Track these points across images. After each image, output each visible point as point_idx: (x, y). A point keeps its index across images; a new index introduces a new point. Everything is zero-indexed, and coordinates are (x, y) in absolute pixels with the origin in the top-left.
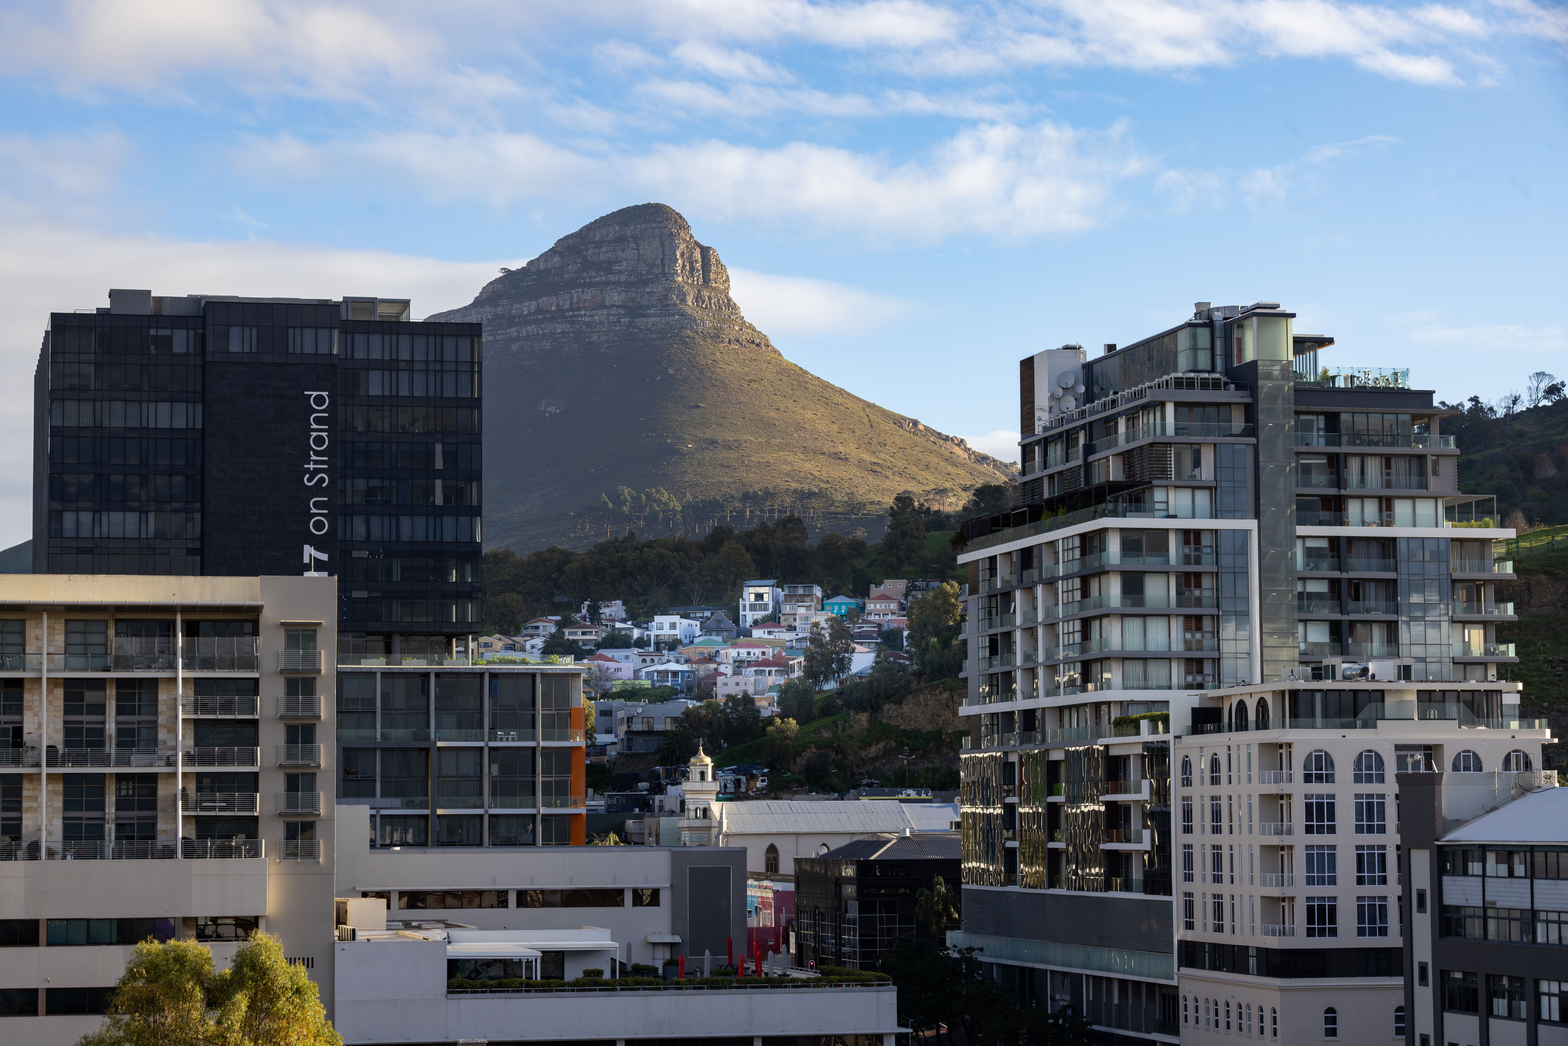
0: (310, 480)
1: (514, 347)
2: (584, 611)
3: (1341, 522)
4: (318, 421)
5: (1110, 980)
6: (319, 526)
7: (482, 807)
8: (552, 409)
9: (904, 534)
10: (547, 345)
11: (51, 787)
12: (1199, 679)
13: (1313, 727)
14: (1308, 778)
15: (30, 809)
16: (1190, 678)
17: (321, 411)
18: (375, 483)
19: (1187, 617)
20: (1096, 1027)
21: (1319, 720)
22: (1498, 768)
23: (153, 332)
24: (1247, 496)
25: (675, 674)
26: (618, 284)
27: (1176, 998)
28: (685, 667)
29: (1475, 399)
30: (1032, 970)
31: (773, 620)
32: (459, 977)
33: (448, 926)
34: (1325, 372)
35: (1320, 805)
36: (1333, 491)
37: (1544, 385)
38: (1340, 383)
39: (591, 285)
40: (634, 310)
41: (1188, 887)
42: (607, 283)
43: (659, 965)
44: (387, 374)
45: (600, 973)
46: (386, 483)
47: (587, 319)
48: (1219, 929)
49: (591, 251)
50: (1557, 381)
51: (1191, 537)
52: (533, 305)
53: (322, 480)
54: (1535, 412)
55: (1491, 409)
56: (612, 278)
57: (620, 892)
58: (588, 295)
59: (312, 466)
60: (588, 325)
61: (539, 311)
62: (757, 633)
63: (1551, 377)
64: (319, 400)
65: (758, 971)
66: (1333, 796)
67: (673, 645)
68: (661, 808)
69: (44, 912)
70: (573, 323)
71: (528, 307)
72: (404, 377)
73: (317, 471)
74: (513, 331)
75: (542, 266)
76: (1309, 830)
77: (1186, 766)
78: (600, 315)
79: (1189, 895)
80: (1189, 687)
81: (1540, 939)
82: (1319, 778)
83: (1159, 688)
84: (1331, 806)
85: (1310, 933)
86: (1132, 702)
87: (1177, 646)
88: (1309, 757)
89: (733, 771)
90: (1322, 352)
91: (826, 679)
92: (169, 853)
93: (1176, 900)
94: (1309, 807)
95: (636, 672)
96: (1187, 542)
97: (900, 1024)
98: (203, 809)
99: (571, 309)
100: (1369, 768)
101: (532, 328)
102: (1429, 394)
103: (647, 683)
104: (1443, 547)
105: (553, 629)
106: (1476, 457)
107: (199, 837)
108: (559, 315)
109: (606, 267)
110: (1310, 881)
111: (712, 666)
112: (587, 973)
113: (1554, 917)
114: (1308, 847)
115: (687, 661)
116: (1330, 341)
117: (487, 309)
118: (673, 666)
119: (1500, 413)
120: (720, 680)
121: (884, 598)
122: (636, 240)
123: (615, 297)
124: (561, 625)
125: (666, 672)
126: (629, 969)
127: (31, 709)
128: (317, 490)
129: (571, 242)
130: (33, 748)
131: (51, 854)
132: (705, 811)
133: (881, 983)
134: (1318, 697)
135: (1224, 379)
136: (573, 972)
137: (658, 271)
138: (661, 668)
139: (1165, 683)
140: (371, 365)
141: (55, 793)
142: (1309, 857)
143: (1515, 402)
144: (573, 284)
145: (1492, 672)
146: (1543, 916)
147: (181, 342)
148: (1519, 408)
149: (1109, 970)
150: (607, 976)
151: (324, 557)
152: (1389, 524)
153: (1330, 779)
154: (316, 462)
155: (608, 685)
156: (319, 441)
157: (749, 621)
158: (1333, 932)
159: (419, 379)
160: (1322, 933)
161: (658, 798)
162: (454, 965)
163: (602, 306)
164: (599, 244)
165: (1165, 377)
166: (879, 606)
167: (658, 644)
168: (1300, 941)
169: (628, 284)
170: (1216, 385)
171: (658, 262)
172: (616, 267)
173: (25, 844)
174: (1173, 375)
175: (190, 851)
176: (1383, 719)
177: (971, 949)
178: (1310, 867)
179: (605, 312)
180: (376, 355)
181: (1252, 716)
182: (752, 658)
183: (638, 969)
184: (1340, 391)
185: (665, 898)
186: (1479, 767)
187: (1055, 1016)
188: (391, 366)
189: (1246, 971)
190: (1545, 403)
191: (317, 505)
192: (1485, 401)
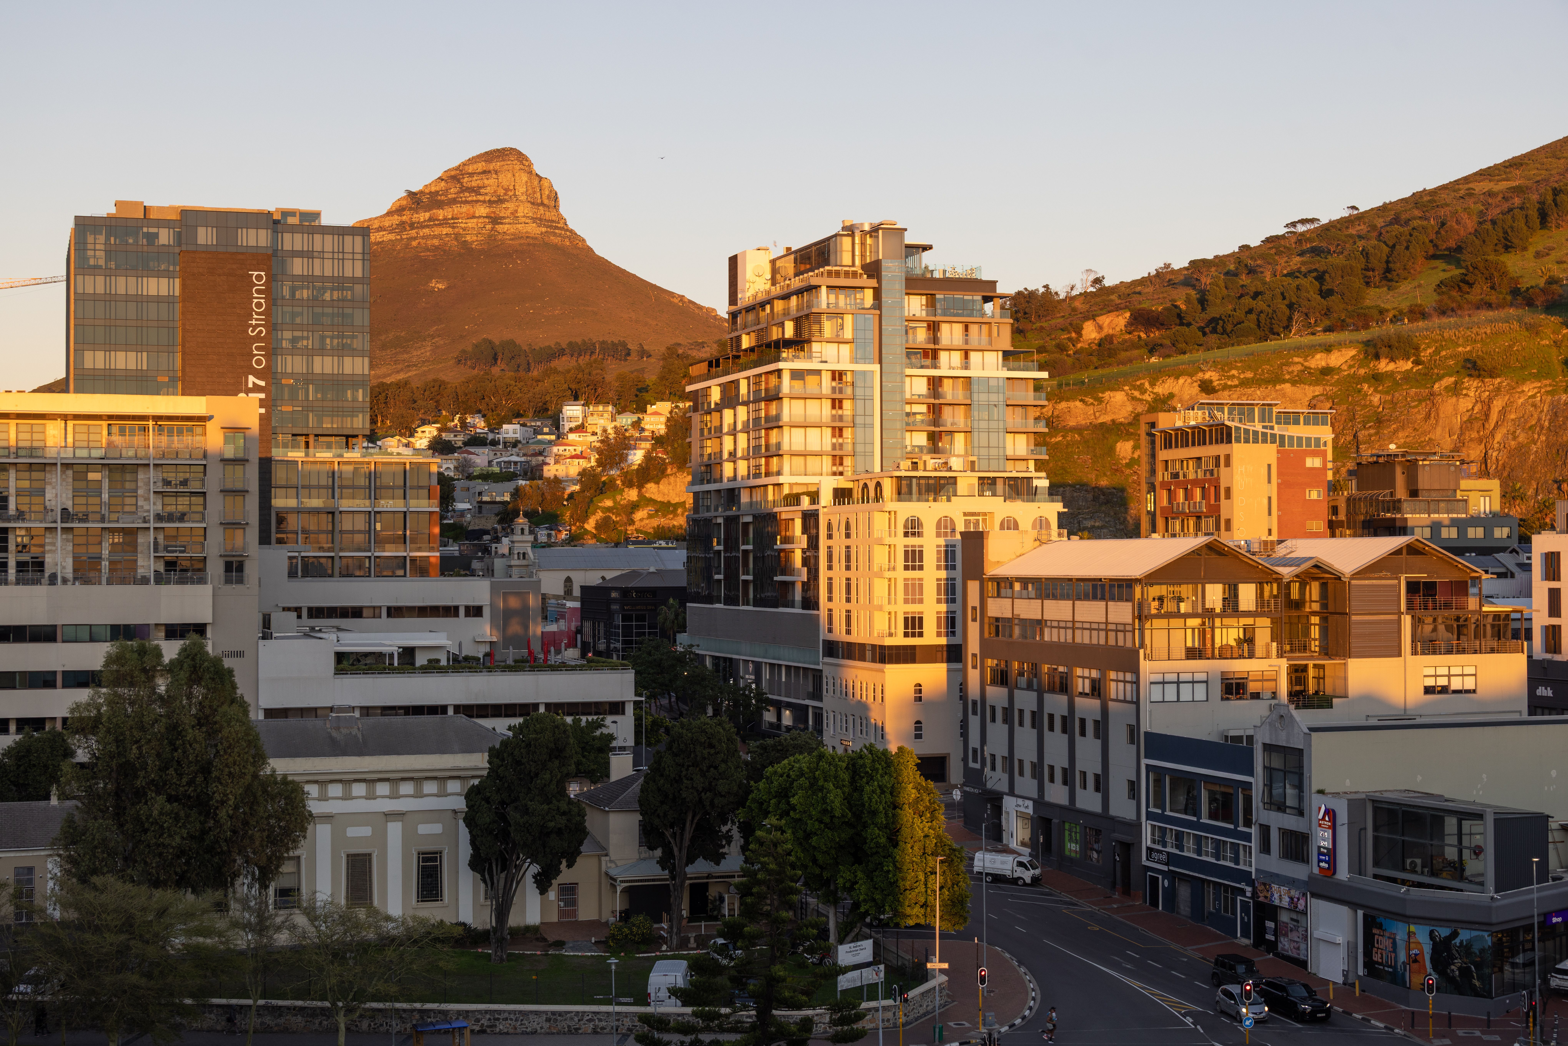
0: (253, 331)
1: (414, 243)
2: (456, 421)
3: (935, 367)
4: (258, 291)
5: (780, 666)
6: (259, 362)
7: (370, 551)
8: (440, 286)
9: (670, 371)
10: (436, 242)
11: (64, 536)
12: (841, 469)
13: (910, 501)
14: (906, 534)
15: (50, 551)
16: (835, 469)
17: (260, 285)
18: (298, 334)
19: (834, 428)
20: (770, 696)
21: (915, 496)
22: (1029, 527)
23: (145, 230)
24: (873, 349)
25: (516, 463)
26: (484, 202)
27: (821, 677)
28: (523, 459)
29: (1046, 287)
30: (731, 659)
31: (580, 429)
32: (345, 664)
33: (339, 629)
34: (926, 267)
35: (914, 552)
36: (932, 346)
37: (1092, 277)
38: (937, 275)
39: (466, 202)
40: (495, 220)
41: (830, 605)
42: (477, 201)
43: (481, 656)
44: (306, 260)
45: (438, 661)
46: (305, 334)
47: (463, 225)
48: (848, 632)
49: (466, 180)
50: (1099, 275)
51: (838, 376)
52: (427, 215)
53: (261, 332)
54: (1085, 295)
55: (1056, 293)
56: (481, 198)
57: (456, 608)
58: (465, 209)
59: (254, 322)
60: (464, 229)
61: (430, 219)
62: (572, 437)
63: (1096, 272)
64: (259, 278)
65: (546, 660)
66: (922, 546)
67: (515, 443)
68: (496, 552)
69: (60, 620)
70: (453, 228)
71: (423, 216)
72: (317, 262)
73: (258, 326)
74: (413, 233)
75: (433, 189)
76: (906, 568)
77: (829, 526)
78: (472, 223)
79: (830, 610)
80: (834, 474)
81: (1047, 638)
82: (914, 534)
83: (814, 475)
84: (921, 552)
85: (906, 635)
86: (796, 484)
87: (828, 448)
88: (907, 520)
89: (547, 528)
90: (925, 254)
91: (611, 468)
92: (145, 581)
93: (823, 613)
94: (906, 552)
95: (490, 462)
96: (834, 379)
97: (636, 695)
98: (169, 552)
99: (453, 218)
100: (946, 527)
101: (426, 231)
102: (994, 283)
103: (497, 469)
104: (1001, 383)
105: (435, 433)
106: (1044, 324)
107: (166, 570)
108: (445, 222)
109: (476, 191)
110: (906, 601)
111: (541, 458)
112: (430, 661)
113: (1055, 624)
114: (905, 579)
115: (524, 455)
116: (930, 247)
117: (396, 217)
118: (515, 458)
119: (1062, 296)
120: (545, 468)
121: (656, 413)
122: (496, 172)
123: (482, 210)
124: (440, 430)
125: (509, 462)
126: (460, 658)
127: (50, 484)
128: (258, 338)
129: (453, 173)
130: (52, 510)
131: (65, 581)
132: (524, 554)
133: (624, 667)
134: (914, 481)
135: (860, 271)
136: (421, 660)
137: (511, 193)
138: (506, 459)
139: (819, 471)
140: (295, 254)
141: (68, 540)
142: (906, 586)
143: (1072, 289)
144: (454, 201)
145: (1032, 464)
146: (1049, 623)
147: (165, 237)
148: (1075, 293)
149: (779, 659)
150: (444, 663)
151: (262, 383)
152: (966, 368)
153: (920, 534)
154: (257, 320)
155: (471, 470)
156: (259, 305)
157: (567, 429)
158: (921, 635)
159: (328, 264)
160: (913, 635)
161: (494, 545)
162: (340, 657)
163: (474, 217)
164: (471, 175)
165: (821, 270)
166: (653, 419)
167: (505, 443)
168: (899, 640)
169: (490, 202)
170: (855, 274)
171: (511, 187)
172: (482, 191)
173: (47, 575)
174: (827, 268)
175: (159, 579)
176: (956, 495)
177: (691, 646)
178: (906, 592)
179: (475, 220)
180: (298, 247)
181: (872, 494)
182: (567, 454)
183: (467, 659)
184: (939, 280)
185: (486, 612)
186: (1016, 527)
187: (744, 689)
188: (309, 255)
189: (864, 660)
190: (1093, 290)
191: (257, 348)
192: (1053, 288)
